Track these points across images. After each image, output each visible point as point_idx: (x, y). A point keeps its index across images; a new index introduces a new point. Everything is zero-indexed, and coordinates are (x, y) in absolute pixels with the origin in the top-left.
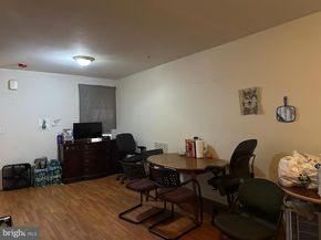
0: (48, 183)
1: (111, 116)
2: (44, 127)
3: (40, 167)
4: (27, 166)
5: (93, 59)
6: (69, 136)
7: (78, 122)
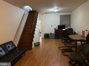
0: (52, 38)
1: (69, 23)
2: (52, 26)
3: (50, 35)
4: (48, 34)
5: (58, 9)
6: (57, 28)
7: (59, 25)
